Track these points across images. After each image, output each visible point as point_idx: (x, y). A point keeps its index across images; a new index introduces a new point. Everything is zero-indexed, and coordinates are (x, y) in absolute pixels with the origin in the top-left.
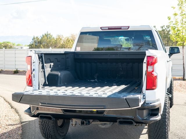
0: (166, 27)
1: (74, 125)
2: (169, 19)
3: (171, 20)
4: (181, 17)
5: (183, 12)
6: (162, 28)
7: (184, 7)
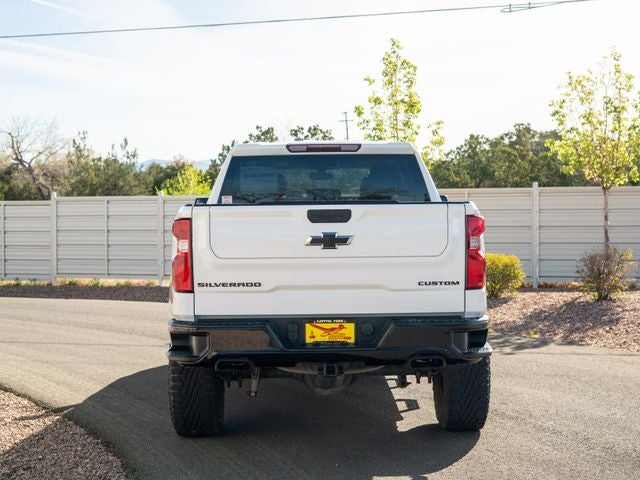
0: (306, 133)
1: (253, 394)
2: (360, 114)
3: (364, 116)
4: (390, 108)
5: (398, 94)
6: (296, 135)
7: (400, 80)
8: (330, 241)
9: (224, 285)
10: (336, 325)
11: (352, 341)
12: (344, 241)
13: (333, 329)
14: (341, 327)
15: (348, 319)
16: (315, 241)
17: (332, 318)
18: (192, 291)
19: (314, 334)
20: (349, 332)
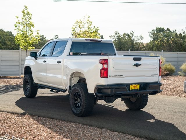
8: (137, 65)
9: (115, 76)
10: (136, 85)
11: (139, 89)
12: (140, 65)
13: (135, 86)
14: (137, 86)
15: (138, 83)
16: (135, 65)
17: (135, 83)
18: (108, 78)
19: (132, 88)
20: (138, 87)
